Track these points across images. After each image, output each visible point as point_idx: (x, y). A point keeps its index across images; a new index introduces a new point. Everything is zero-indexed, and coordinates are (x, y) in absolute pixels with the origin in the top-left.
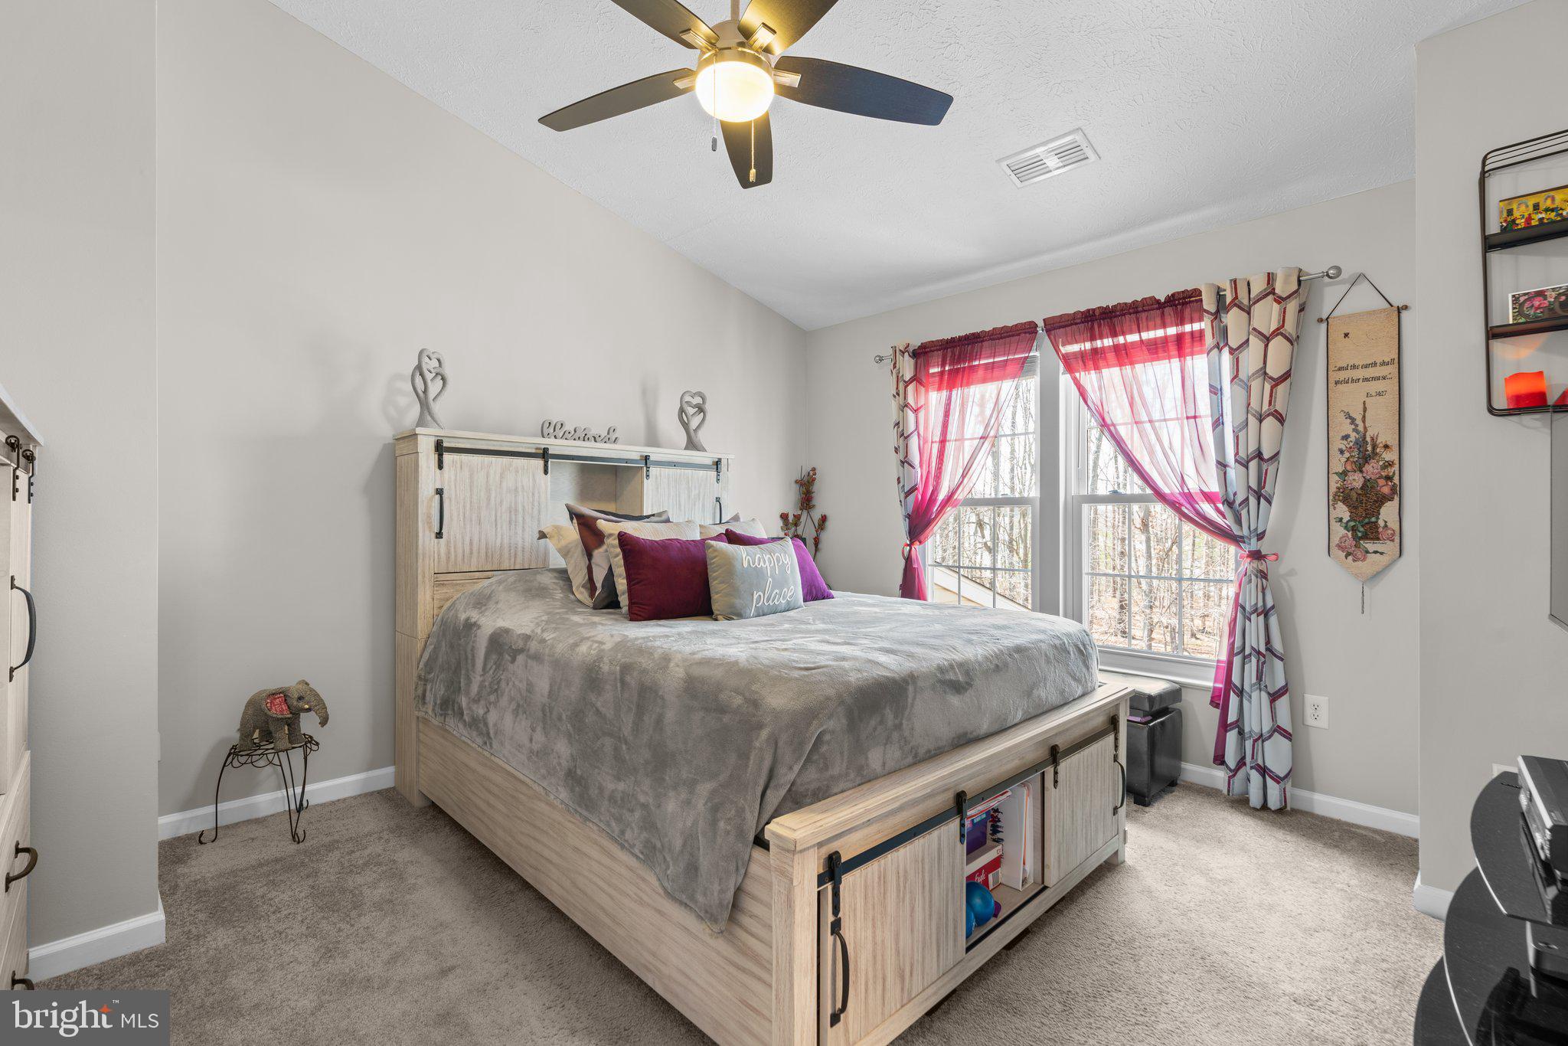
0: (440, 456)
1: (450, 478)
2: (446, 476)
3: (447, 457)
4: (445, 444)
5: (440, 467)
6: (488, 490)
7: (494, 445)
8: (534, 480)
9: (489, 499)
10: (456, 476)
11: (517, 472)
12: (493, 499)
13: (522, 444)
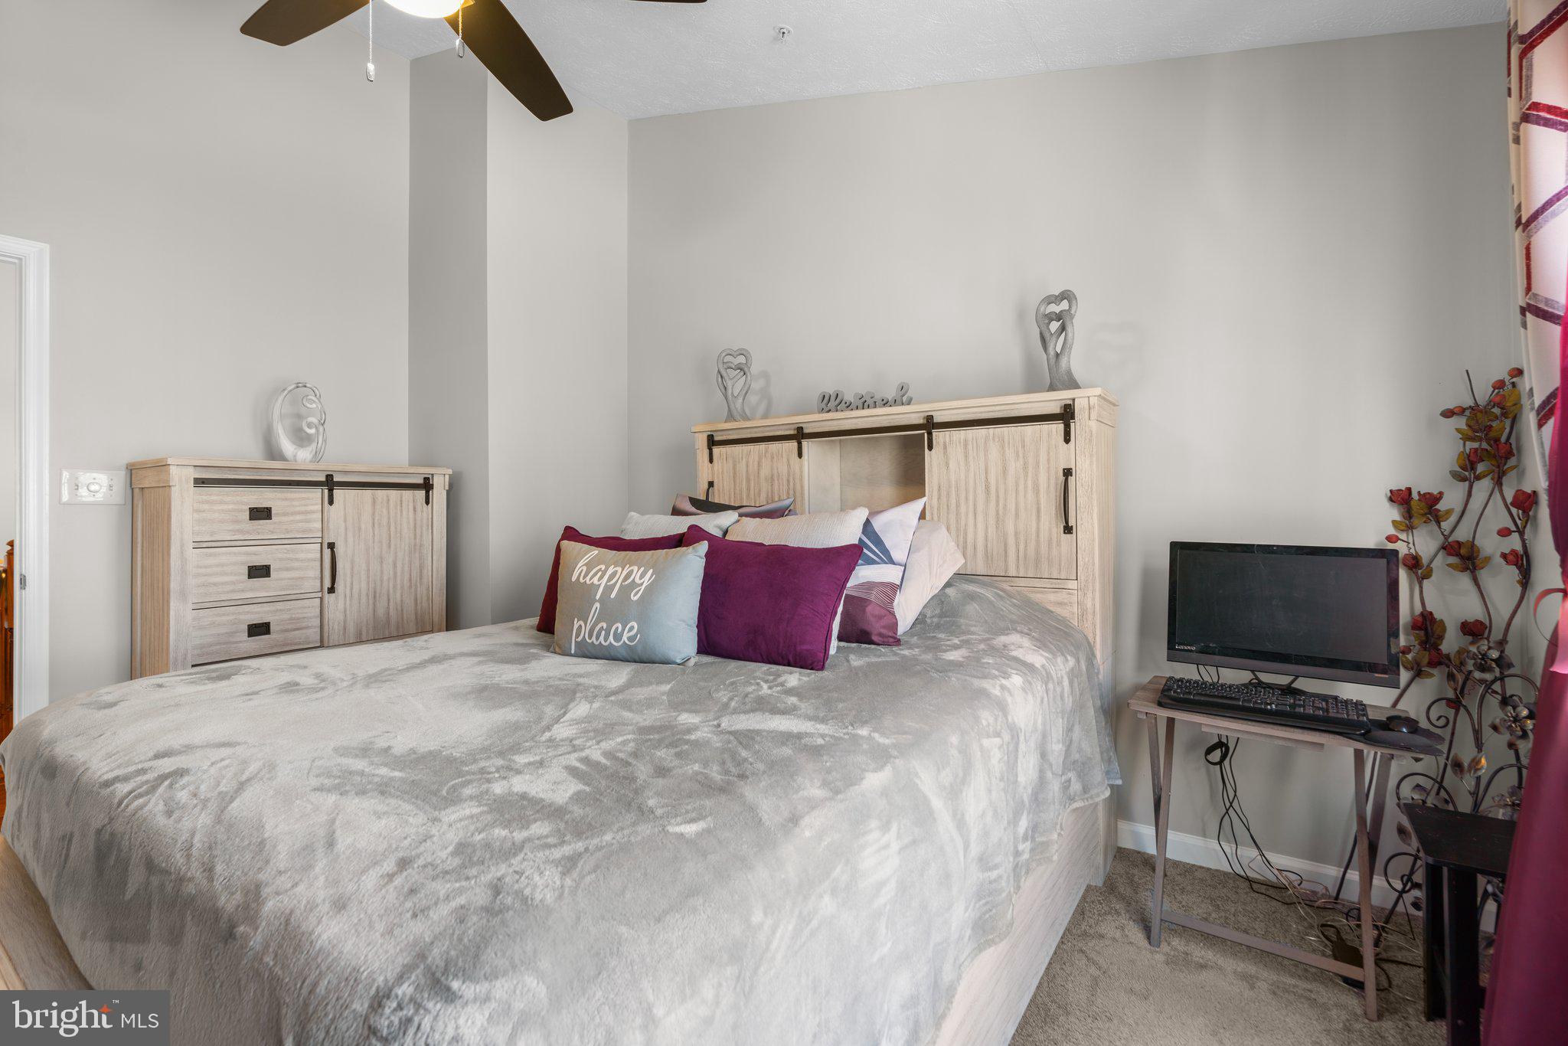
0: (711, 450)
1: (718, 470)
2: (716, 468)
3: (716, 450)
4: (716, 438)
5: (711, 461)
6: (748, 480)
7: (756, 433)
8: (789, 465)
9: (748, 489)
10: (723, 469)
11: (772, 458)
12: (752, 488)
13: (781, 427)
